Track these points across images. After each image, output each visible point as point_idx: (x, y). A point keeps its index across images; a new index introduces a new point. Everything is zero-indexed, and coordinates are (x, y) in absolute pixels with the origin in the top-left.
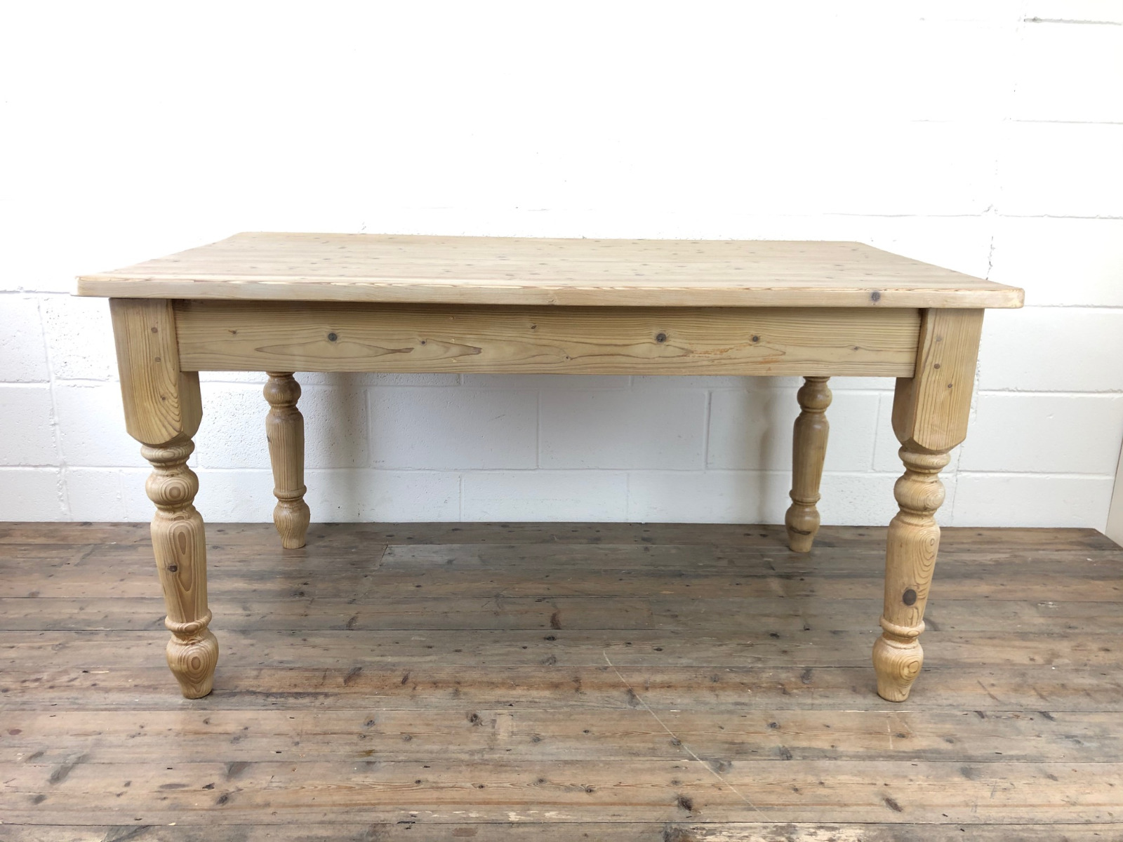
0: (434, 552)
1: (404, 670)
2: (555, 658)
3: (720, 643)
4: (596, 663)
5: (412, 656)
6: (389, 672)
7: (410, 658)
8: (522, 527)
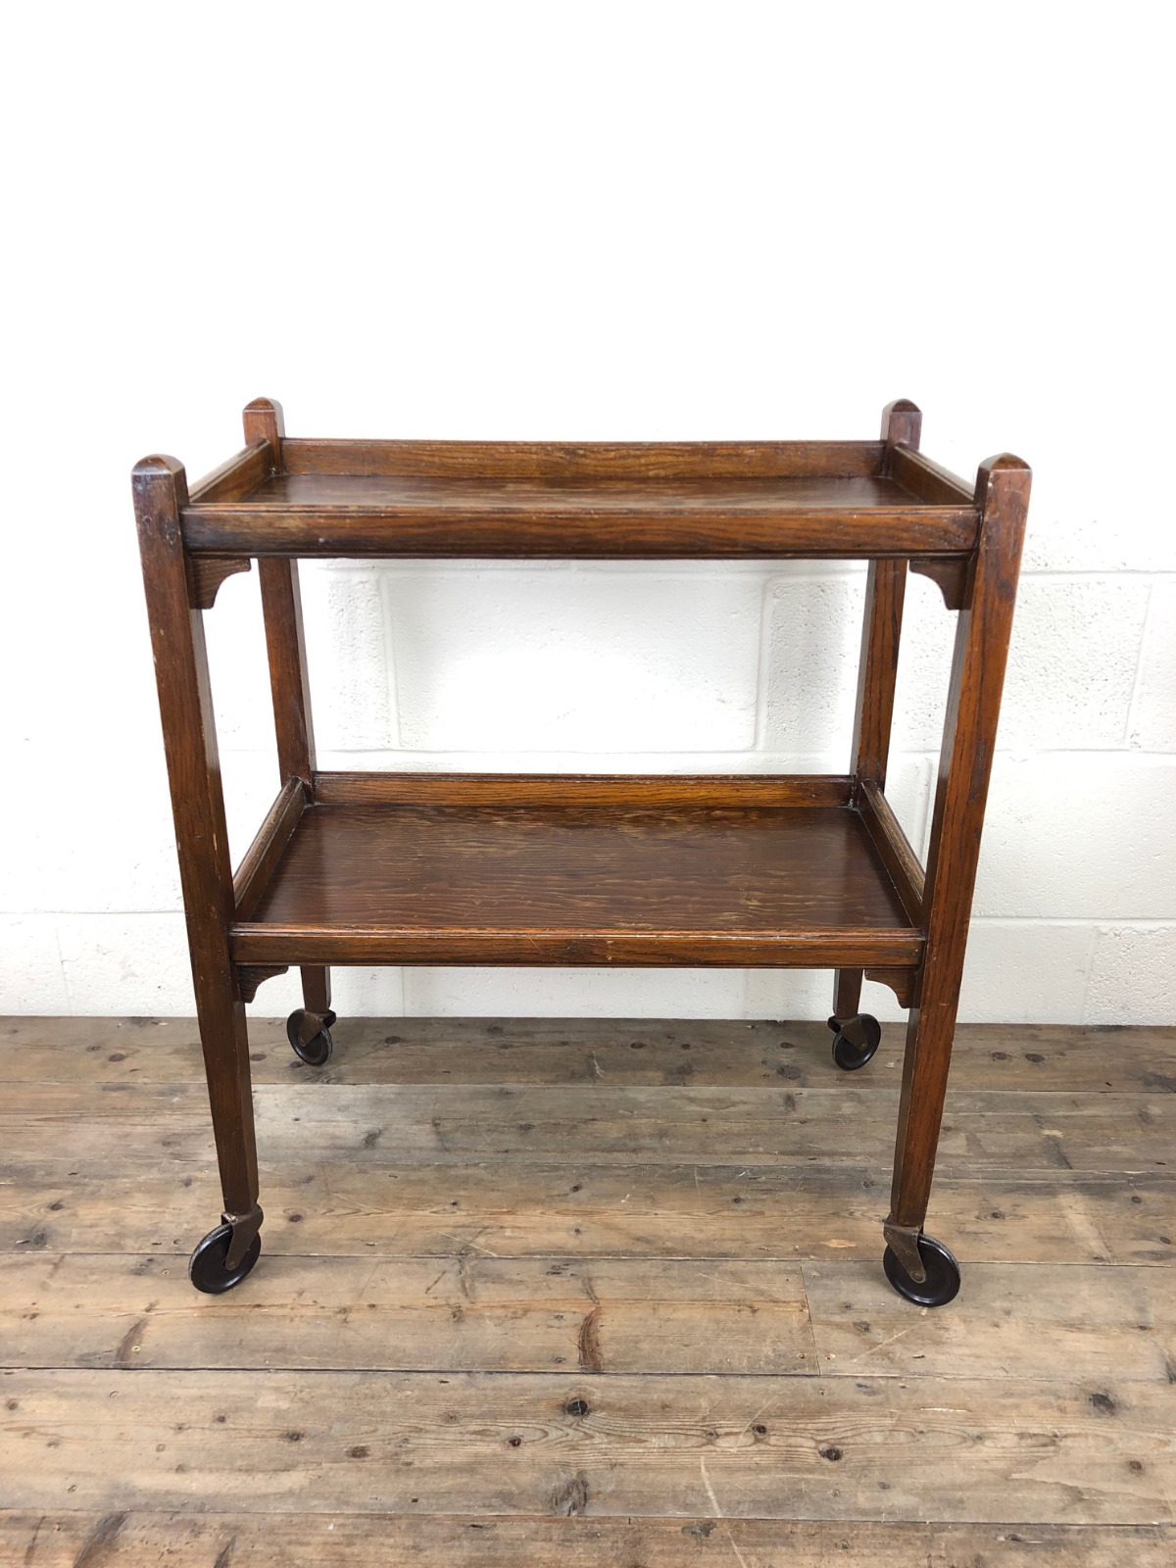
0: (339, 1110)
1: (224, 1526)
2: (585, 1484)
3: (975, 1431)
4: (686, 1507)
5: (249, 1470)
6: (186, 1534)
7: (243, 1477)
8: (528, 1034)
